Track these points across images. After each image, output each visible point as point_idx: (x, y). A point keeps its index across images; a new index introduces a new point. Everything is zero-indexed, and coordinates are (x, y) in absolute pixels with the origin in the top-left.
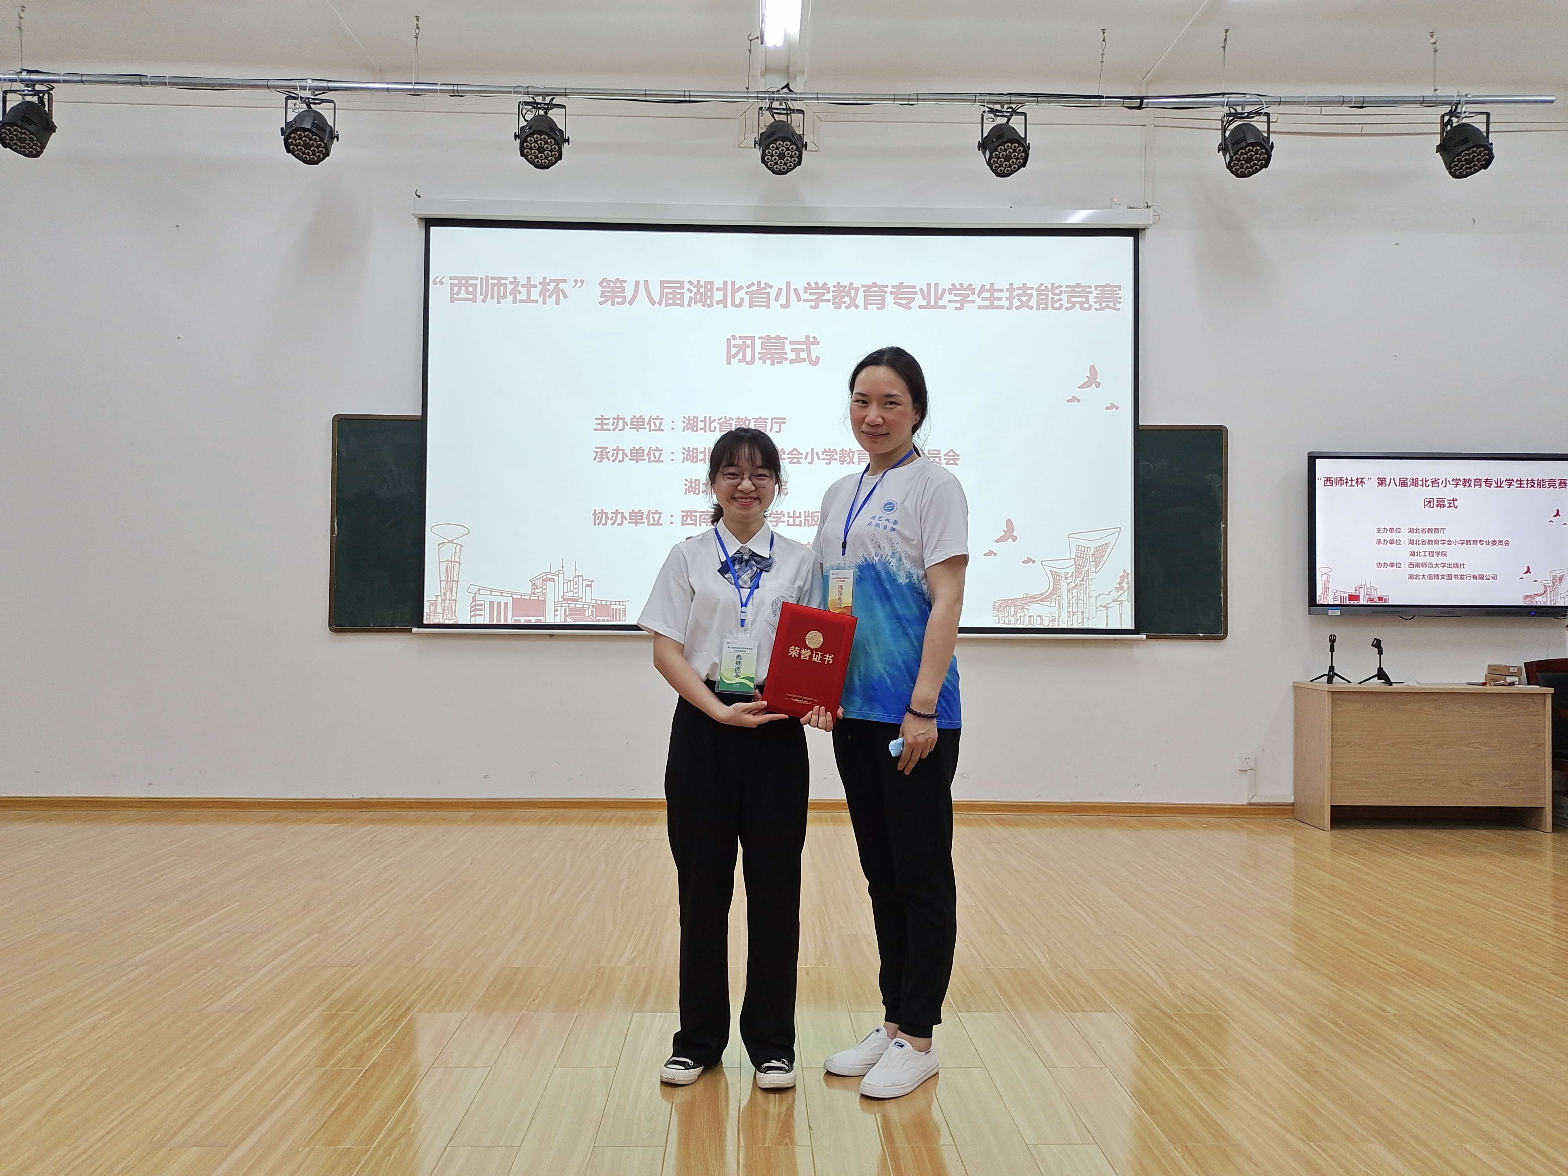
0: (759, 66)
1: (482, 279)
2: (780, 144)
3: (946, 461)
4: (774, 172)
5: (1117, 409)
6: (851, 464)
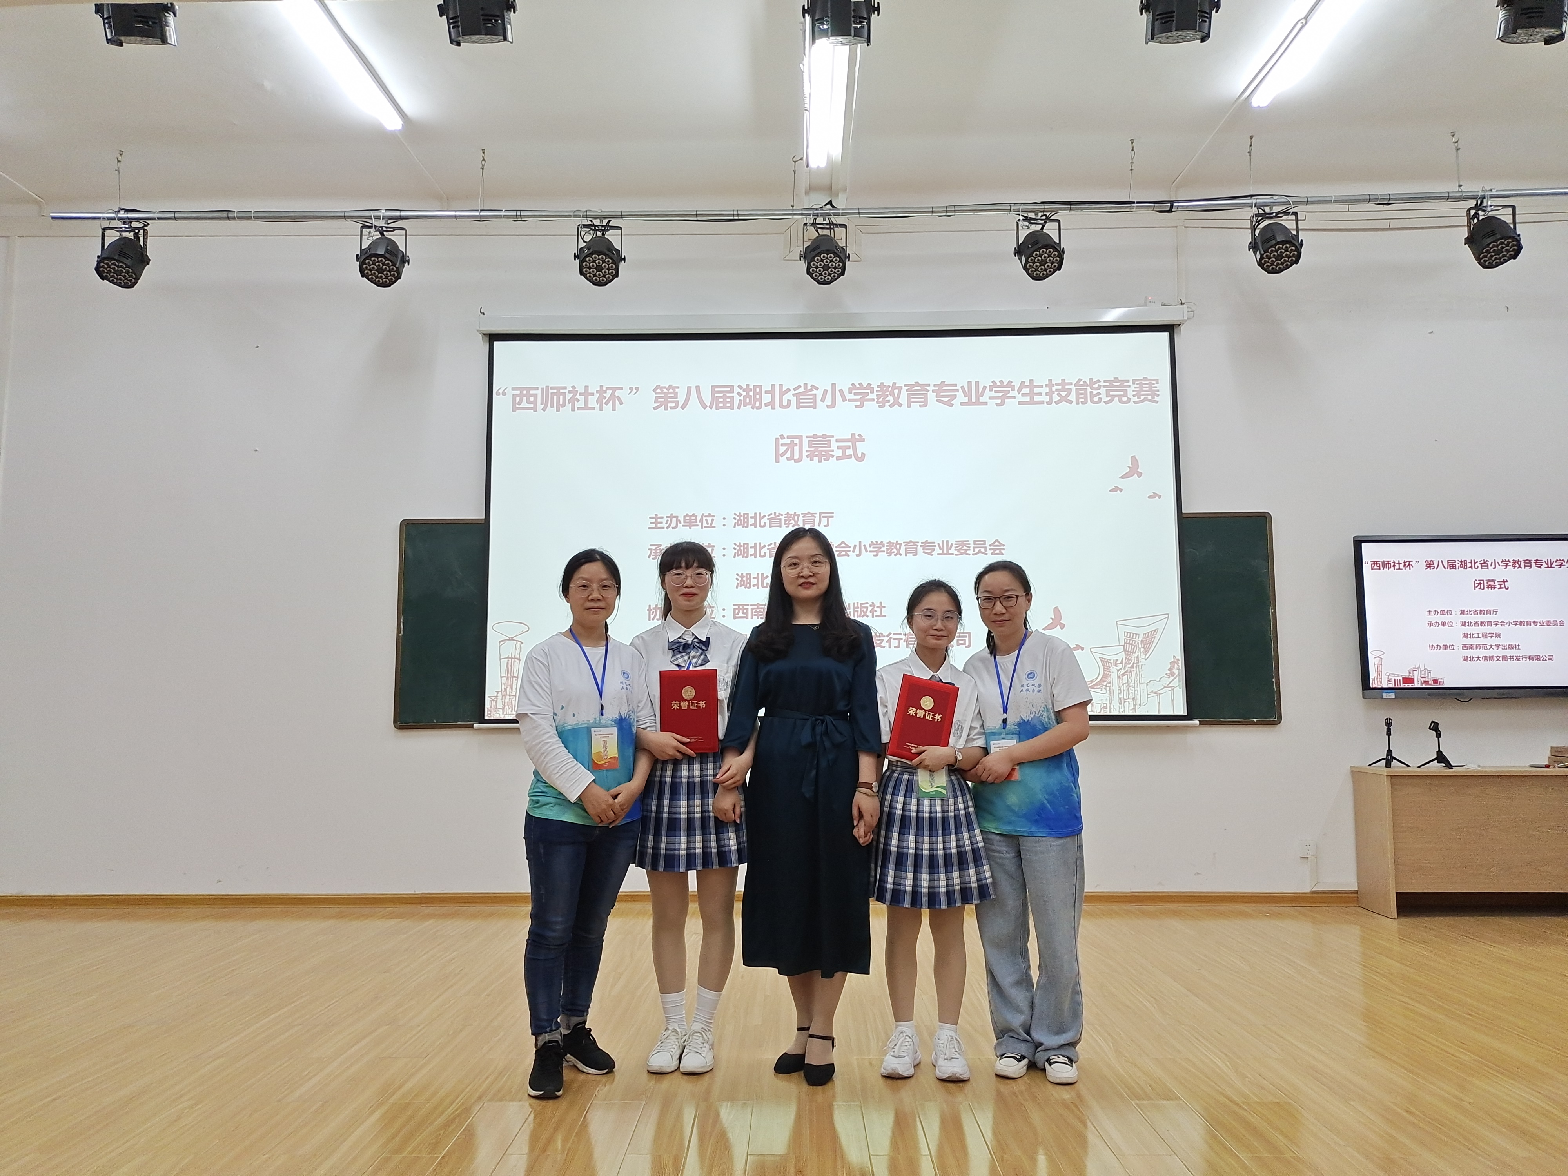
0: (803, 185)
1: (542, 389)
2: (824, 257)
3: (992, 551)
4: (819, 283)
5: (1160, 498)
6: (898, 555)
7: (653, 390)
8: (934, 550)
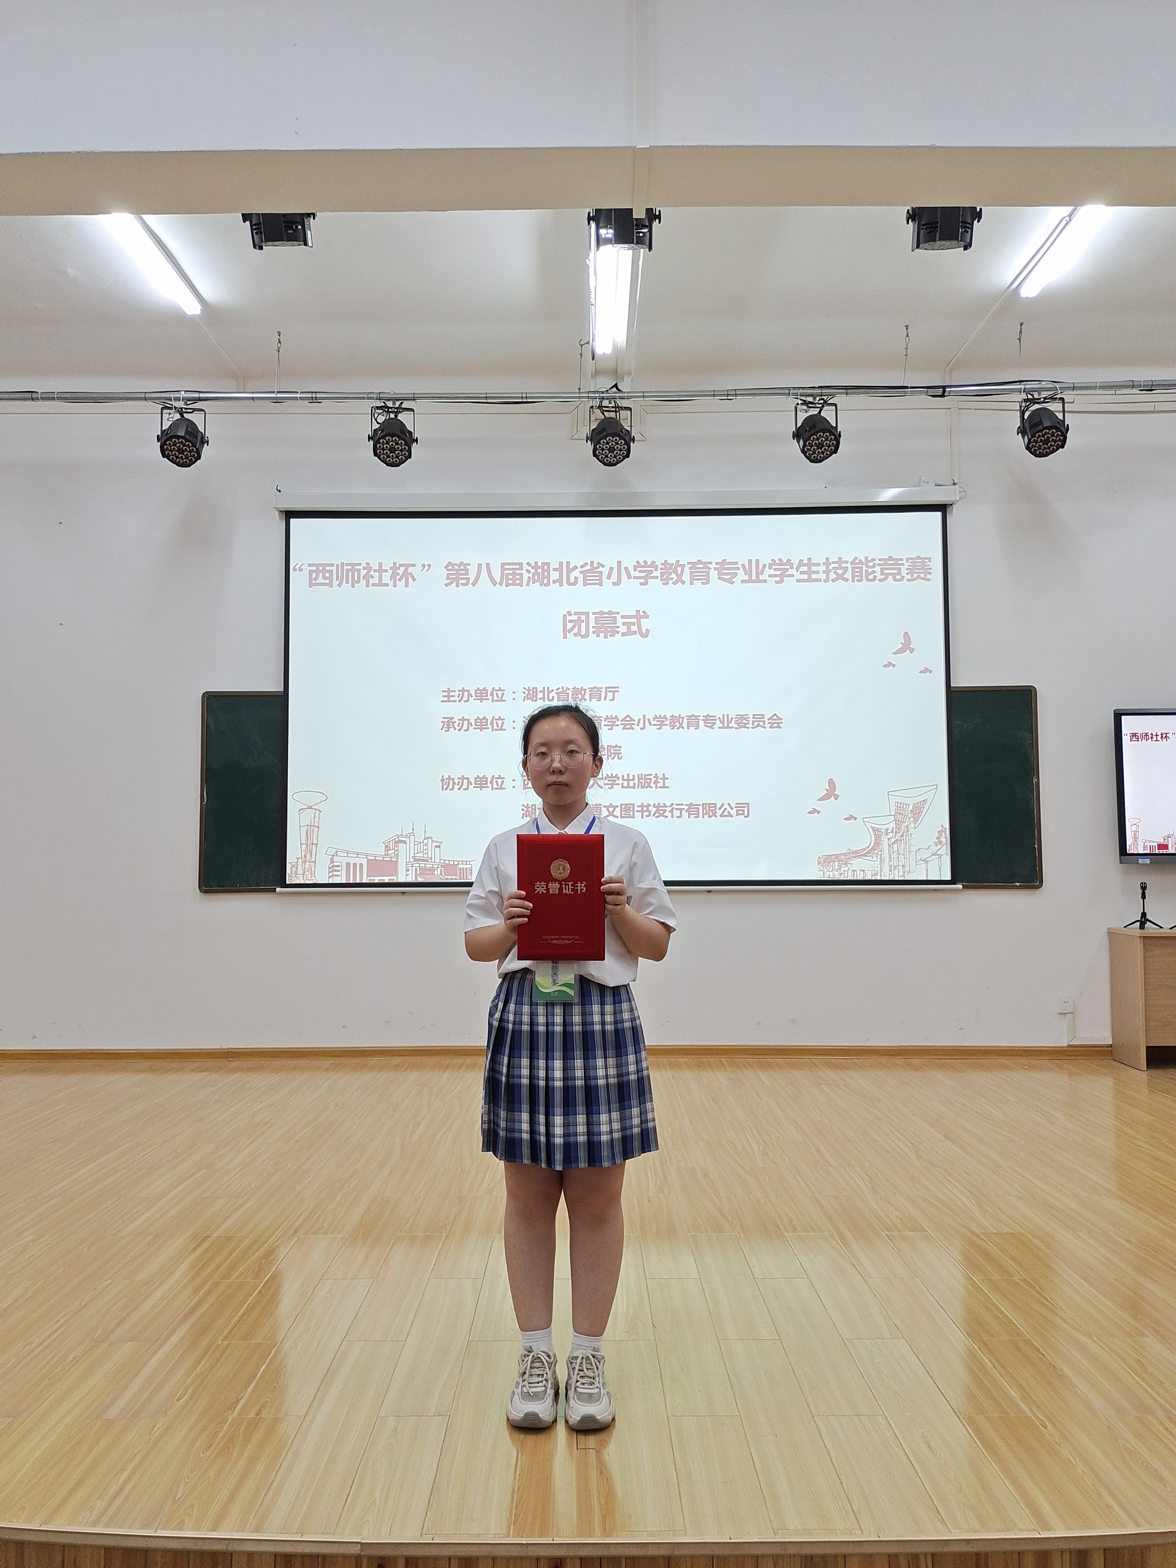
0: (590, 365)
1: (338, 565)
2: (610, 439)
3: (770, 725)
4: (605, 464)
5: (930, 673)
6: (681, 729)
7: (445, 567)
8: (715, 723)
